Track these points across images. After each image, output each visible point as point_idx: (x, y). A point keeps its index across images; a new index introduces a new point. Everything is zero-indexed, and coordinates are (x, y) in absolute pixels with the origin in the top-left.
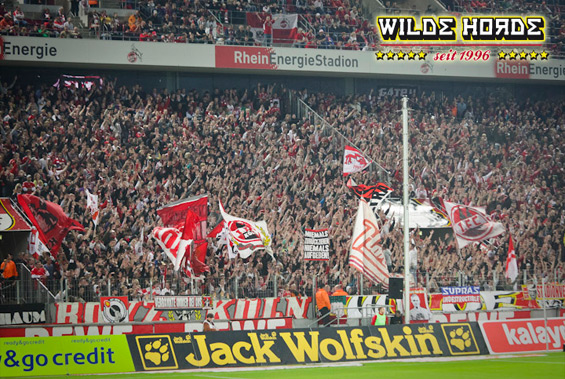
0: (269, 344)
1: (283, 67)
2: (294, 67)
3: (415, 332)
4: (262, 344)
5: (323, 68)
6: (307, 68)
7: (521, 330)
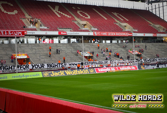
0: (63, 72)
1: (68, 34)
2: (70, 34)
3: (85, 70)
4: (62, 72)
5: (74, 34)
6: (72, 34)
7: (101, 69)
